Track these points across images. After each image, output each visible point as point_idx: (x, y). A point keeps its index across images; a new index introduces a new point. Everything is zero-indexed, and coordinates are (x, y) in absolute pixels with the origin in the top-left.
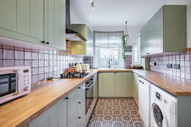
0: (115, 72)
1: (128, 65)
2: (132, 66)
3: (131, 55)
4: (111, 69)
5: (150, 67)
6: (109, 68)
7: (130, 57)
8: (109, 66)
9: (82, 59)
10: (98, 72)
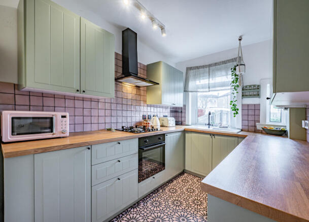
0: (213, 134)
1: (252, 123)
2: (259, 127)
3: (260, 105)
4: (211, 129)
5: (306, 133)
6: (208, 126)
7: (257, 108)
8: (209, 124)
9: (169, 110)
10: (185, 132)
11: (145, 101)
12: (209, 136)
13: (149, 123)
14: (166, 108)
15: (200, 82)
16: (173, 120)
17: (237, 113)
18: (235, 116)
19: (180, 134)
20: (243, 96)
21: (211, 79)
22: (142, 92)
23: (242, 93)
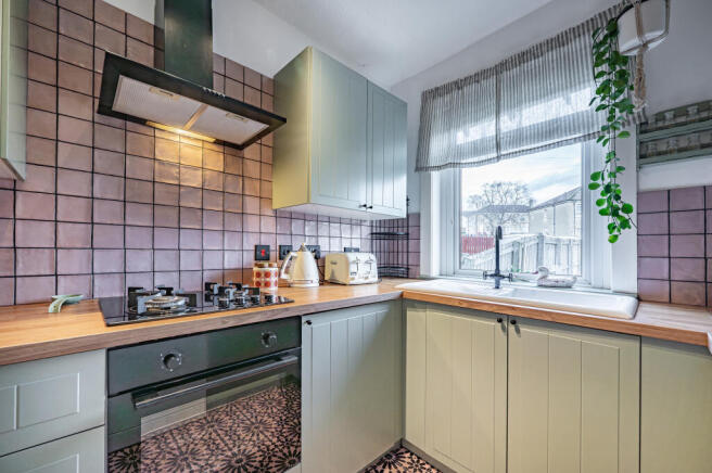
0: (510, 318)
4: (507, 293)
6: (492, 282)
8: (497, 275)
9: (366, 231)
10: (403, 303)
11: (264, 198)
12: (494, 323)
13: (267, 275)
14: (355, 223)
15: (466, 134)
16: (368, 263)
17: (625, 224)
18: (613, 239)
19: (380, 311)
20: (641, 156)
21: (504, 118)
22: (253, 169)
23: (641, 143)
